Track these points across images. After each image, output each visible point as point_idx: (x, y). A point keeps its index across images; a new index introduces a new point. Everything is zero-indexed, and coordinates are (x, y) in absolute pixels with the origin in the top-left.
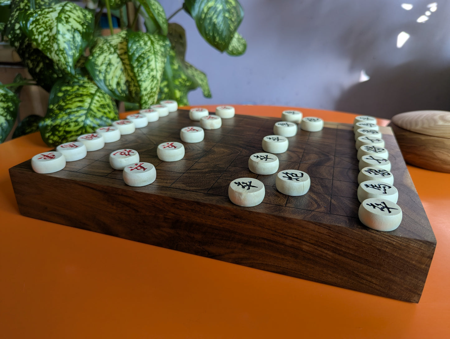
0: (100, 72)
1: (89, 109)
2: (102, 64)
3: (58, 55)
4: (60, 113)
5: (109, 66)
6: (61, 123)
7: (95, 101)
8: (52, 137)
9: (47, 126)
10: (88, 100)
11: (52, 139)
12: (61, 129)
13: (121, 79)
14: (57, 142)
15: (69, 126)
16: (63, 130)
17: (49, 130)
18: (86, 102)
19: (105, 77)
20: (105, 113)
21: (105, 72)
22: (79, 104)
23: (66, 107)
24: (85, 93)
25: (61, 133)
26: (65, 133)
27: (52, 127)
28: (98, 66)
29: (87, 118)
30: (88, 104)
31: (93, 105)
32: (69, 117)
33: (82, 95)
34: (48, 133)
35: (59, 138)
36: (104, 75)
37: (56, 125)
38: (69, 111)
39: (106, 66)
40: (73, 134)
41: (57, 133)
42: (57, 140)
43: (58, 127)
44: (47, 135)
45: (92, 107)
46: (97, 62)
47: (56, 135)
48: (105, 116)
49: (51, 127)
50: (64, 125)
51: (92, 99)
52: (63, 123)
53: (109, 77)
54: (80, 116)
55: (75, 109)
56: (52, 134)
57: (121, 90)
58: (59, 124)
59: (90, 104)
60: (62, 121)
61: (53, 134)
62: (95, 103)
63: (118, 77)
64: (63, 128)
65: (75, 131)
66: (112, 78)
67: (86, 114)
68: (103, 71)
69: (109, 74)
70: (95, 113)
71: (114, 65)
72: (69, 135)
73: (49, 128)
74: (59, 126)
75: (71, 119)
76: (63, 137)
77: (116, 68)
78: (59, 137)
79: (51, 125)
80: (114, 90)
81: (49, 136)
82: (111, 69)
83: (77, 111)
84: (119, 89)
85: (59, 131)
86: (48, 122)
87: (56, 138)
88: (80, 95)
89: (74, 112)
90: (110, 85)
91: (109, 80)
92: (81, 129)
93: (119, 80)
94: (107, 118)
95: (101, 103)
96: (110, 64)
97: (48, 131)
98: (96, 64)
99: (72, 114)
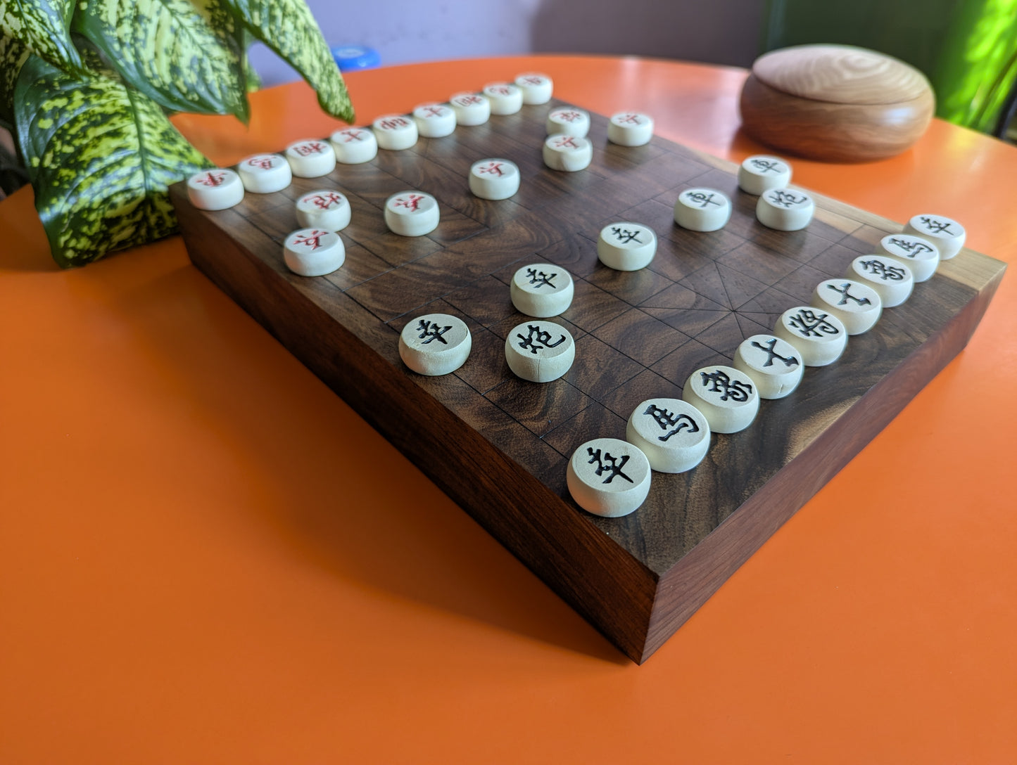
0: (122, 44)
1: (143, 152)
2: (120, 22)
3: (19, 15)
4: (78, 176)
5: (137, 25)
6: (91, 203)
7: (145, 128)
8: (73, 243)
9: (59, 218)
10: (130, 128)
11: (74, 249)
12: (93, 217)
13: (178, 56)
14: (88, 251)
15: (113, 206)
16: (99, 218)
17: (67, 226)
18: (129, 134)
19: (137, 55)
20: (181, 154)
21: (133, 41)
22: (115, 143)
23: (85, 157)
24: (110, 110)
25: (95, 228)
26: (104, 227)
27: (72, 217)
28: (110, 28)
29: (146, 175)
30: (135, 137)
31: (146, 137)
32: (105, 184)
33: (106, 118)
34: (64, 234)
35: (90, 243)
36: (133, 50)
37: (81, 211)
38: (97, 167)
39: (132, 25)
40: (125, 222)
41: (85, 229)
42: (84, 247)
43: (85, 216)
44: (63, 239)
45: (147, 145)
46: (103, 17)
47: (83, 234)
48: (186, 161)
49: (68, 218)
50: (100, 206)
51: (137, 122)
52: (97, 199)
53: (146, 54)
54: (131, 175)
55: (112, 159)
56: (73, 236)
57: (185, 83)
58: (87, 205)
59: (140, 136)
60: (94, 195)
61: (77, 235)
62: (149, 133)
63: (170, 52)
64: (98, 215)
65: (128, 216)
66: (156, 55)
67: (142, 166)
68: (127, 40)
69: (144, 46)
70: (161, 158)
71: (149, 20)
72: (115, 229)
73: (66, 221)
74: (90, 210)
75: (111, 186)
76: (101, 236)
77: (159, 26)
78: (90, 238)
79: (70, 212)
80: (166, 88)
81: (66, 242)
82: (145, 31)
83: (119, 163)
84: (180, 83)
85: (90, 224)
86: (61, 206)
87: (84, 243)
88: (99, 118)
89: (111, 166)
90: (154, 76)
91: (150, 62)
92: (141, 208)
93: (174, 58)
94: (193, 165)
95: (160, 129)
96: (138, 18)
97: (64, 230)
98: (103, 22)
99: (110, 173)
